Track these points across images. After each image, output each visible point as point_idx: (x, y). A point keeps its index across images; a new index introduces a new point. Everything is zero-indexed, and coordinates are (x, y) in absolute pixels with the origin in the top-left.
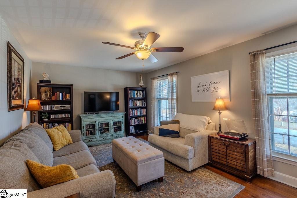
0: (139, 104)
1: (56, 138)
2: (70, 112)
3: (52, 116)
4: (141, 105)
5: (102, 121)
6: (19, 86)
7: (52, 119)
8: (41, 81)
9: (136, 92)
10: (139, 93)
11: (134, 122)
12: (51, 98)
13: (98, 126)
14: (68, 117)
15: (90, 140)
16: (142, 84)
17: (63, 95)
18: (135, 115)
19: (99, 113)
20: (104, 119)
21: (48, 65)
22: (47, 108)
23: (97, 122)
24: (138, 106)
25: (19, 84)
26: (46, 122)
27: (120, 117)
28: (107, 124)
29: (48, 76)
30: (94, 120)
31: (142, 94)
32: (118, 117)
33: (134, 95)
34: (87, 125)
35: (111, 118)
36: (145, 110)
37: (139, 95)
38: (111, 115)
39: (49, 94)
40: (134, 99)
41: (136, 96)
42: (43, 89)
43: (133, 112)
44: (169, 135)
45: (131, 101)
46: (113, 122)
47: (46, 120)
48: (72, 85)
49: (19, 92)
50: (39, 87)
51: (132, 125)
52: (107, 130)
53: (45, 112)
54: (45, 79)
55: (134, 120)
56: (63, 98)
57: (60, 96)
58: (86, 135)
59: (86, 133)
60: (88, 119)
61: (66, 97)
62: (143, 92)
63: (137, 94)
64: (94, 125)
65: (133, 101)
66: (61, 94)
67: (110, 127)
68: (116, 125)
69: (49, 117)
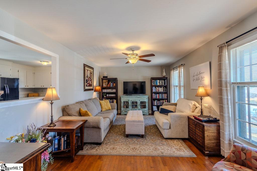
0: (161, 90)
1: (103, 105)
2: (116, 93)
3: (108, 95)
4: (162, 91)
5: (133, 100)
6: (90, 81)
7: (107, 97)
8: (104, 77)
9: (158, 81)
10: (161, 82)
11: (157, 103)
12: (107, 86)
13: (130, 103)
14: (114, 96)
15: (126, 111)
16: (164, 74)
17: (113, 84)
18: (158, 98)
19: (132, 95)
20: (134, 99)
21: (107, 68)
22: (105, 91)
23: (130, 100)
24: (160, 91)
25: (90, 80)
26: (105, 98)
27: (145, 99)
28: (136, 102)
29: (106, 74)
30: (128, 99)
31: (163, 82)
32: (144, 99)
33: (157, 83)
34: (124, 102)
35: (139, 99)
36: (166, 95)
37: (161, 83)
38: (138, 96)
39: (106, 84)
40: (156, 86)
41: (158, 84)
42: (104, 81)
43: (156, 96)
44: (166, 114)
45: (154, 87)
46: (140, 101)
47: (105, 97)
48: (116, 78)
49: (90, 83)
50: (102, 80)
51: (155, 106)
52: (136, 106)
53: (104, 93)
54: (105, 76)
55: (157, 102)
56: (113, 86)
57: (111, 84)
58: (124, 108)
59: (124, 107)
60: (124, 98)
61: (114, 85)
62: (164, 81)
63: (159, 82)
64: (128, 102)
65: (155, 87)
66: (112, 83)
67: (138, 105)
68: (143, 104)
69: (106, 96)
